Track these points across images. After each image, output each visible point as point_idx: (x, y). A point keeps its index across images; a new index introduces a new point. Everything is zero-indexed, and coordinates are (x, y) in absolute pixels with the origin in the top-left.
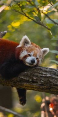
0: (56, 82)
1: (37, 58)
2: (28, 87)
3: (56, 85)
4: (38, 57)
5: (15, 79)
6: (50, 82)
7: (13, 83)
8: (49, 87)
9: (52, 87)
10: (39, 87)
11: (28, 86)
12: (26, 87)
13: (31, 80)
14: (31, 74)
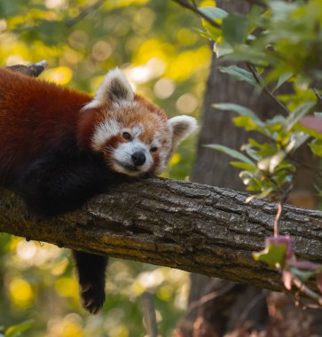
0: (218, 233)
1: (154, 150)
2: (115, 246)
3: (218, 244)
4: (156, 143)
5: (71, 218)
6: (197, 231)
7: (66, 230)
8: (191, 249)
9: (203, 250)
10: (154, 249)
11: (117, 242)
12: (108, 245)
13: (127, 223)
14: (130, 202)
